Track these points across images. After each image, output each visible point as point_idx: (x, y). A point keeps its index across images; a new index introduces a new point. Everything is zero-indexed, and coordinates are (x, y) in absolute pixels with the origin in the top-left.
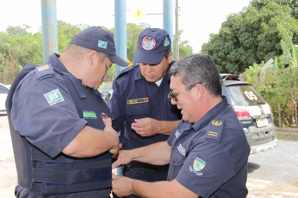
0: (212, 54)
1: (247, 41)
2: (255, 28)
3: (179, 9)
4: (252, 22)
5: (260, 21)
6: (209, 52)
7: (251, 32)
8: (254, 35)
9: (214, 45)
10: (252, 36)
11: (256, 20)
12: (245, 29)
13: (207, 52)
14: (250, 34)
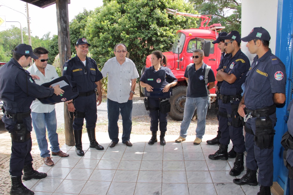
0: (53, 48)
1: (73, 40)
2: (77, 32)
3: (30, 19)
4: (75, 28)
5: (80, 28)
6: (51, 46)
7: (76, 34)
8: (77, 36)
9: (54, 42)
10: (76, 37)
11: (77, 27)
12: (71, 33)
13: (50, 47)
14: (75, 36)
